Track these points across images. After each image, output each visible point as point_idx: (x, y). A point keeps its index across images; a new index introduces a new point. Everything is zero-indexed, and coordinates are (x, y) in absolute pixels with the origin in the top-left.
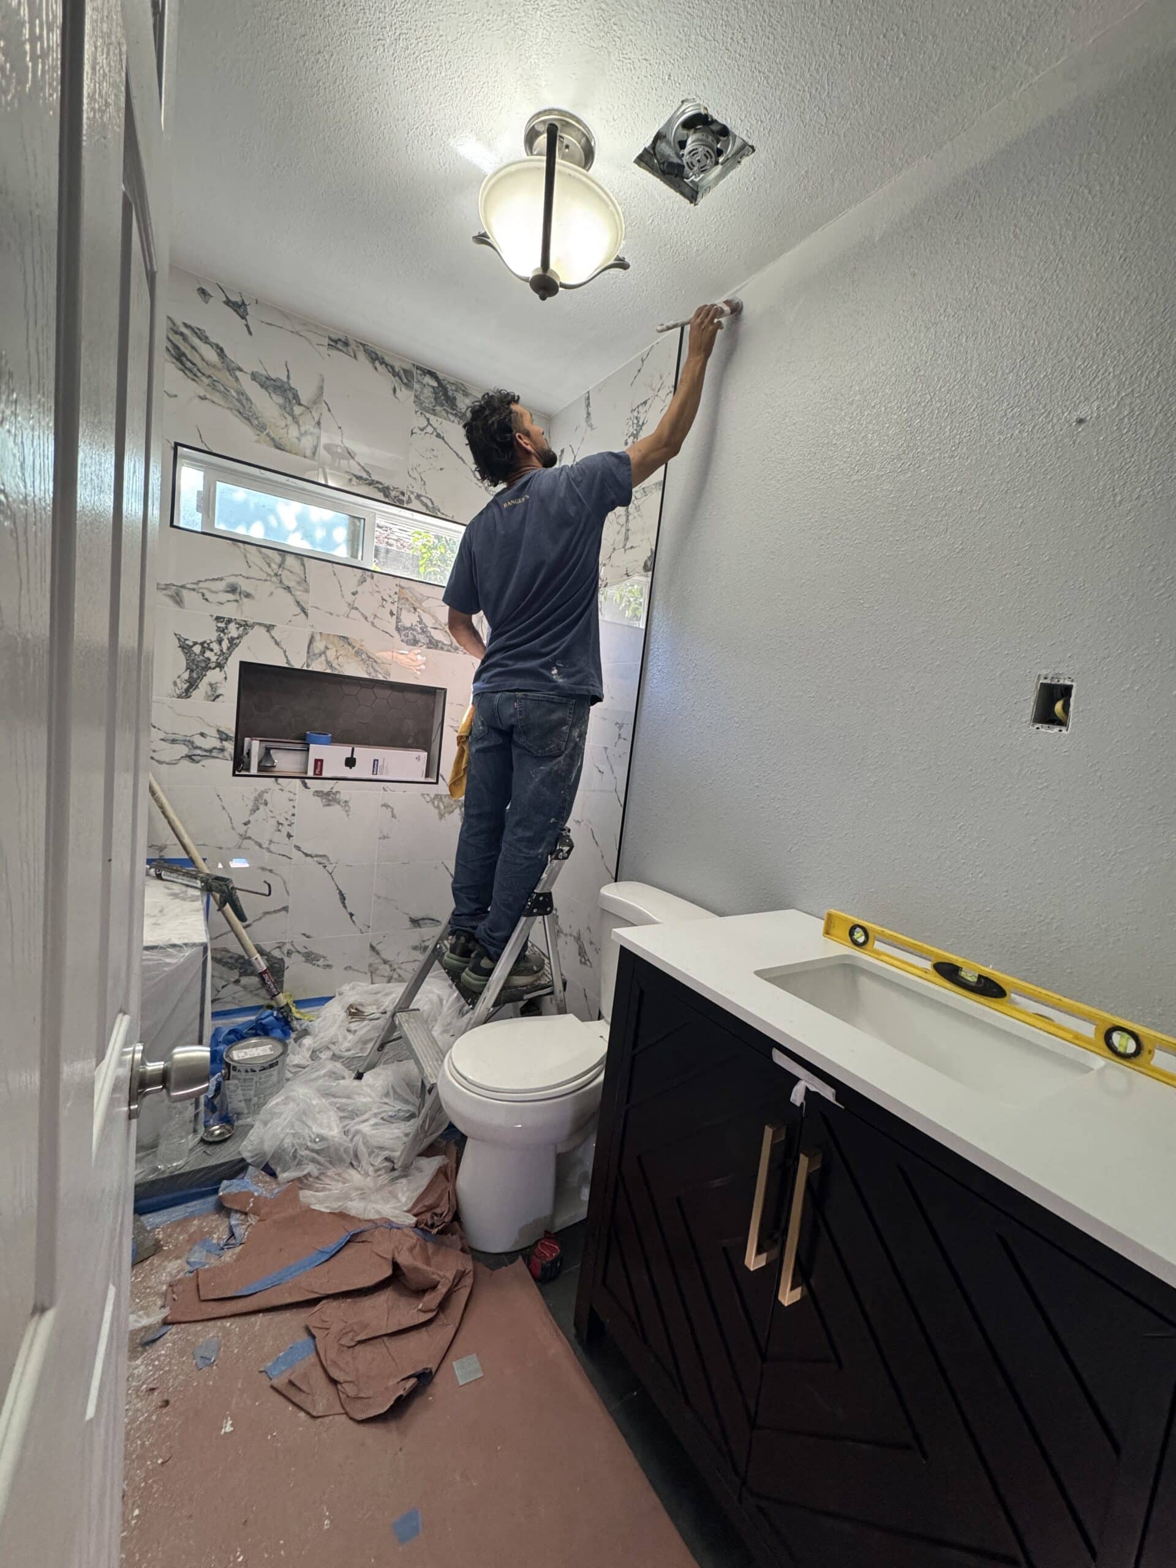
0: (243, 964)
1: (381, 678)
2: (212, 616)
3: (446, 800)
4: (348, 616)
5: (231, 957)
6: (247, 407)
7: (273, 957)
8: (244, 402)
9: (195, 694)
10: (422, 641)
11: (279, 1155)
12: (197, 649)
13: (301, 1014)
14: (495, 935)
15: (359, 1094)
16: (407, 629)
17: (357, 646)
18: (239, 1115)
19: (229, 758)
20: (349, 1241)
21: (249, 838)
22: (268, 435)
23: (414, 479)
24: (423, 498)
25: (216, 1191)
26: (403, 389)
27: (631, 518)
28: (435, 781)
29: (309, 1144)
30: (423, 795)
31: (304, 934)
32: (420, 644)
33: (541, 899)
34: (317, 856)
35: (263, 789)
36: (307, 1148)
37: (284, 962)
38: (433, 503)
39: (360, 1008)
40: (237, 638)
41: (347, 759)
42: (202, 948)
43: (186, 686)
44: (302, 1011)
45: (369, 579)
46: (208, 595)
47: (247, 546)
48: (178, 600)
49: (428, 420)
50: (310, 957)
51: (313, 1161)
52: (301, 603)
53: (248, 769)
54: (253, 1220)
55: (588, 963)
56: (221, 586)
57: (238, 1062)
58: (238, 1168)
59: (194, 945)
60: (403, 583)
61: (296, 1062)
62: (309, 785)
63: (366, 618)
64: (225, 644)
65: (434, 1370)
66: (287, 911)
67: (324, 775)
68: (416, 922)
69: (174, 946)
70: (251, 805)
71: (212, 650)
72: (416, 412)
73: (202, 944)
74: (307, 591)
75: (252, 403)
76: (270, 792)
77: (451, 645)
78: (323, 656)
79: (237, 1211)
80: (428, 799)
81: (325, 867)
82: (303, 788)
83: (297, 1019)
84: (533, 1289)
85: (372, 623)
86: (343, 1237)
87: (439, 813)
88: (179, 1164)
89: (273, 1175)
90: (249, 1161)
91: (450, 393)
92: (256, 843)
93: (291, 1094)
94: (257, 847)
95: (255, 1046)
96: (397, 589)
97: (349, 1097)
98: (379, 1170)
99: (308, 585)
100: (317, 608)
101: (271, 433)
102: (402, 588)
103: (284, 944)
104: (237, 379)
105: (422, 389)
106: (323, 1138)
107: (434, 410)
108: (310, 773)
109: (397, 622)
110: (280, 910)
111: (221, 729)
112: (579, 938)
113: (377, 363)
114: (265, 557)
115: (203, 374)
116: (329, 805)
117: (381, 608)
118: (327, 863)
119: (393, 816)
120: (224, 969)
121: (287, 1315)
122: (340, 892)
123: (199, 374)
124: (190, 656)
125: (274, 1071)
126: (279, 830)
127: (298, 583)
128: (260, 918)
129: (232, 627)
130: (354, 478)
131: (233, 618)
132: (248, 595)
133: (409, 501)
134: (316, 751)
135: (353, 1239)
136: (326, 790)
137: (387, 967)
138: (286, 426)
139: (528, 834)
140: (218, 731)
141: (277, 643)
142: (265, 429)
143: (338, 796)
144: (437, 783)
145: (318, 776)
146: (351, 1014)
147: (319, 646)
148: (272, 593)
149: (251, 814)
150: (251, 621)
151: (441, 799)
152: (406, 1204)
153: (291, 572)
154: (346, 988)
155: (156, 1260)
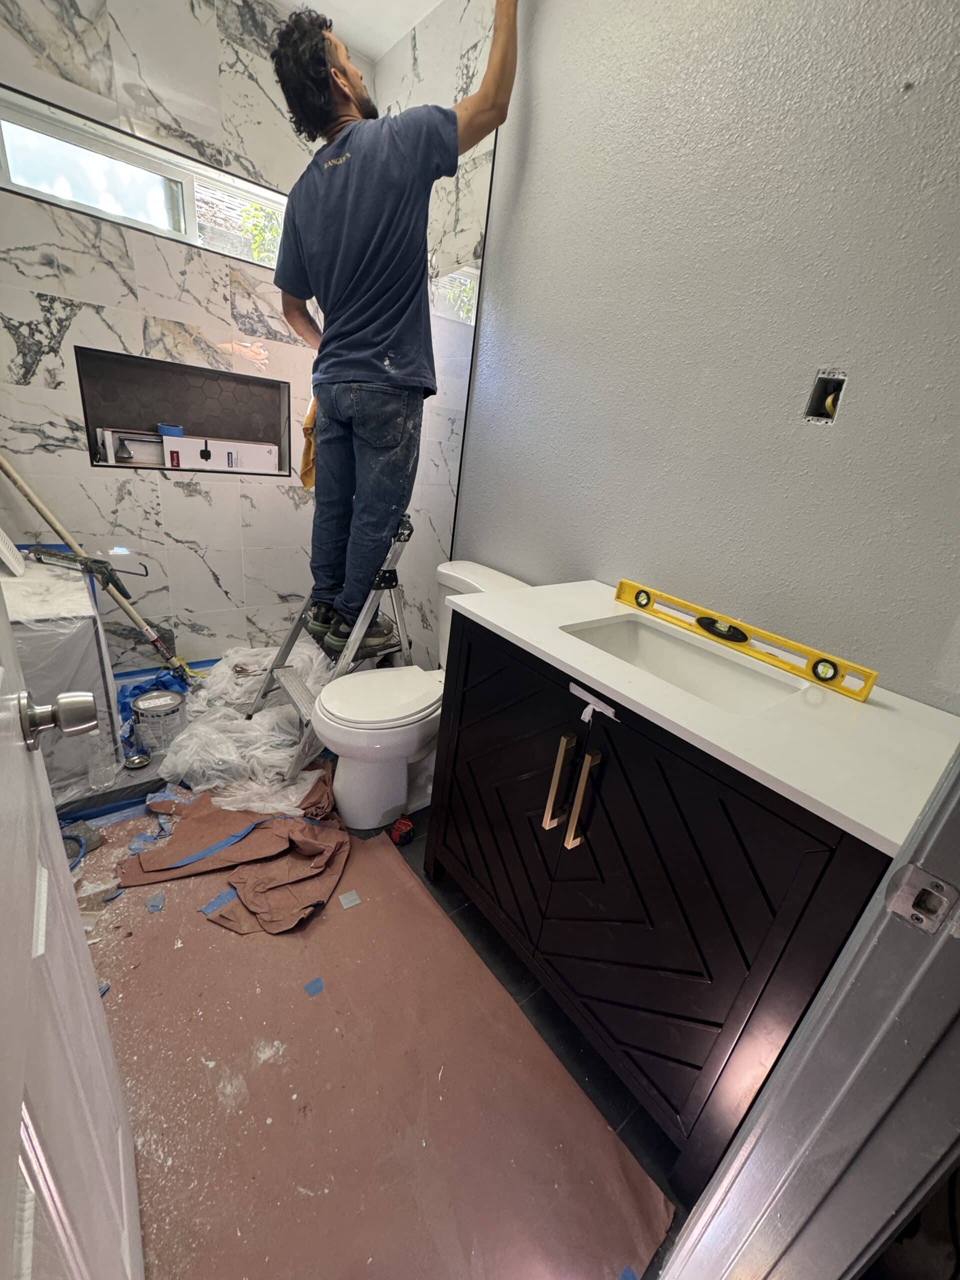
0: (134, 634)
1: (223, 369)
2: (32, 292)
3: (299, 491)
4: (180, 300)
5: (124, 630)
7: (162, 628)
9: (33, 380)
10: (260, 330)
11: (191, 774)
12: (25, 331)
13: (195, 673)
14: (350, 605)
15: (250, 730)
16: (244, 317)
17: (195, 334)
18: (153, 748)
19: (84, 449)
20: (254, 828)
21: (120, 526)
22: (49, 57)
23: (230, 133)
24: (242, 160)
25: (144, 802)
26: (202, 5)
27: (461, 195)
28: (288, 474)
29: (214, 766)
30: (278, 487)
31: (187, 610)
32: (258, 334)
33: (387, 575)
34: (187, 542)
35: (124, 479)
36: (213, 769)
37: (173, 633)
38: (254, 167)
39: (244, 667)
40: (66, 320)
41: (202, 451)
42: (91, 621)
43: (22, 371)
44: (195, 670)
45: (196, 257)
46: (23, 267)
47: (53, 207)
49: (237, 53)
50: (195, 628)
51: (219, 777)
52: (127, 282)
53: (106, 460)
54: (177, 819)
55: (429, 628)
56: (35, 256)
57: (144, 710)
58: (159, 785)
59: (83, 618)
60: (233, 263)
61: (195, 709)
62: (168, 476)
63: (199, 303)
64: (54, 325)
65: (325, 902)
66: (168, 590)
67: (182, 466)
68: (284, 598)
69: (64, 619)
70: (115, 494)
71: (41, 332)
72: (222, 40)
73: (90, 617)
74: (131, 267)
76: (132, 483)
77: (289, 337)
78: (160, 342)
79: (163, 814)
80: (283, 491)
81: (196, 552)
82: (163, 479)
83: (191, 677)
84: (394, 849)
85: (207, 308)
86: (249, 825)
87: (295, 503)
88: (109, 785)
89: (188, 788)
90: (167, 780)
91: (259, 17)
92: (128, 530)
93: (195, 732)
94: (129, 534)
95: (157, 697)
96: (227, 271)
97: (242, 732)
98: (273, 781)
99: (132, 262)
100: (145, 288)
101: (52, 56)
102: (232, 269)
103: (170, 617)
105: (225, 8)
106: (224, 762)
107: (242, 40)
108: (168, 465)
109: (232, 309)
110: (161, 590)
111: (70, 419)
112: (422, 609)
114: (78, 224)
116: (191, 495)
117: (213, 291)
118: (197, 549)
119: (253, 506)
120: (120, 639)
121: (212, 877)
122: (214, 573)
124: (19, 338)
125: (177, 716)
126: (148, 519)
127: (120, 257)
128: (144, 597)
129: (57, 306)
130: (162, 128)
131: (57, 296)
132: (67, 270)
133: (228, 163)
134: (171, 443)
135: (256, 827)
136: (186, 481)
137: (263, 635)
138: (69, 47)
139: (373, 519)
140: (67, 420)
141: (110, 327)
142: (44, 50)
143: (198, 487)
144: (290, 476)
145: (176, 467)
146: (237, 672)
147: (155, 331)
148: (93, 268)
149: (117, 504)
150: (77, 301)
151: (295, 489)
152: (296, 802)
153: (111, 244)
154: (230, 652)
155: (104, 849)
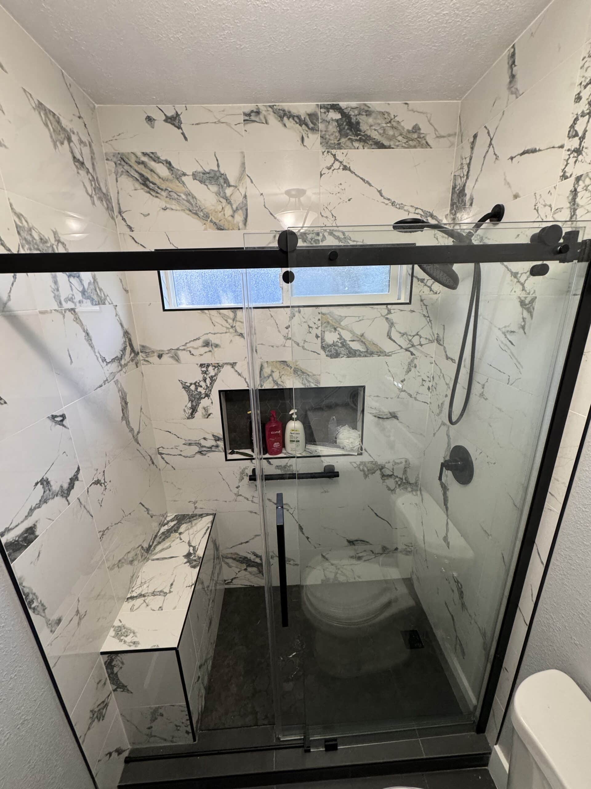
0: (247, 561)
1: (314, 386)
2: (197, 364)
3: (368, 465)
4: (285, 346)
6: (194, 204)
8: (191, 201)
9: (196, 415)
10: (343, 352)
12: (193, 387)
16: (330, 346)
17: (294, 366)
19: (222, 451)
21: (241, 495)
22: (211, 221)
23: (326, 217)
26: (310, 135)
30: (351, 463)
35: (244, 467)
37: (270, 562)
38: (344, 234)
40: (215, 376)
43: (190, 411)
45: (297, 314)
46: (193, 351)
47: (210, 311)
48: (176, 358)
49: (334, 156)
56: (200, 343)
60: (324, 310)
62: (271, 463)
63: (298, 345)
64: (208, 381)
68: (351, 543)
70: (238, 476)
71: (201, 387)
72: (323, 153)
75: (196, 199)
76: (249, 468)
78: (271, 377)
81: (288, 510)
82: (268, 465)
85: (303, 347)
87: (365, 474)
91: (354, 120)
96: (320, 316)
101: (213, 219)
102: (323, 314)
104: (183, 183)
105: (327, 127)
109: (322, 343)
111: (215, 434)
113: (285, 119)
114: (223, 316)
115: (162, 189)
117: (308, 334)
118: (289, 508)
122: (299, 525)
123: (159, 191)
124: (189, 393)
127: (248, 329)
130: (277, 235)
131: (210, 363)
132: (217, 346)
136: (283, 465)
137: (334, 567)
138: (223, 208)
140: (213, 436)
141: (239, 375)
142: (209, 217)
144: (361, 454)
147: (267, 371)
148: (231, 341)
149: (239, 482)
150: (221, 363)
151: (365, 464)
153: (242, 322)
